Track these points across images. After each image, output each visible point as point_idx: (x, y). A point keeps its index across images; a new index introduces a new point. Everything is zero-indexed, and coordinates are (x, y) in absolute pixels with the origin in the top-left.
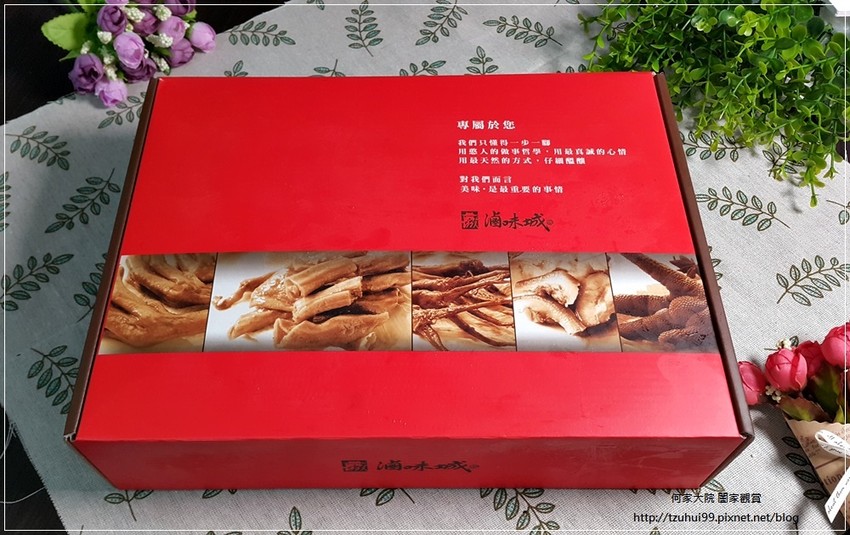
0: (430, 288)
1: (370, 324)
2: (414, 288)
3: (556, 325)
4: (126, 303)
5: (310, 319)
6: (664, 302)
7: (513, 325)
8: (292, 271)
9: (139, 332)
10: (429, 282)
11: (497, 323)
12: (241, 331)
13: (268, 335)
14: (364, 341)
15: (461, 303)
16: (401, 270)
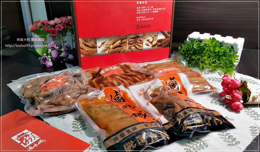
0: (131, 41)
1: (122, 48)
2: (129, 41)
3: (149, 46)
4: (83, 48)
5: (113, 48)
6: (164, 40)
7: (143, 46)
8: (109, 40)
9: (87, 53)
10: (131, 40)
11: (141, 46)
12: (103, 52)
13: (107, 52)
14: (121, 51)
15: (136, 43)
16: (127, 38)
